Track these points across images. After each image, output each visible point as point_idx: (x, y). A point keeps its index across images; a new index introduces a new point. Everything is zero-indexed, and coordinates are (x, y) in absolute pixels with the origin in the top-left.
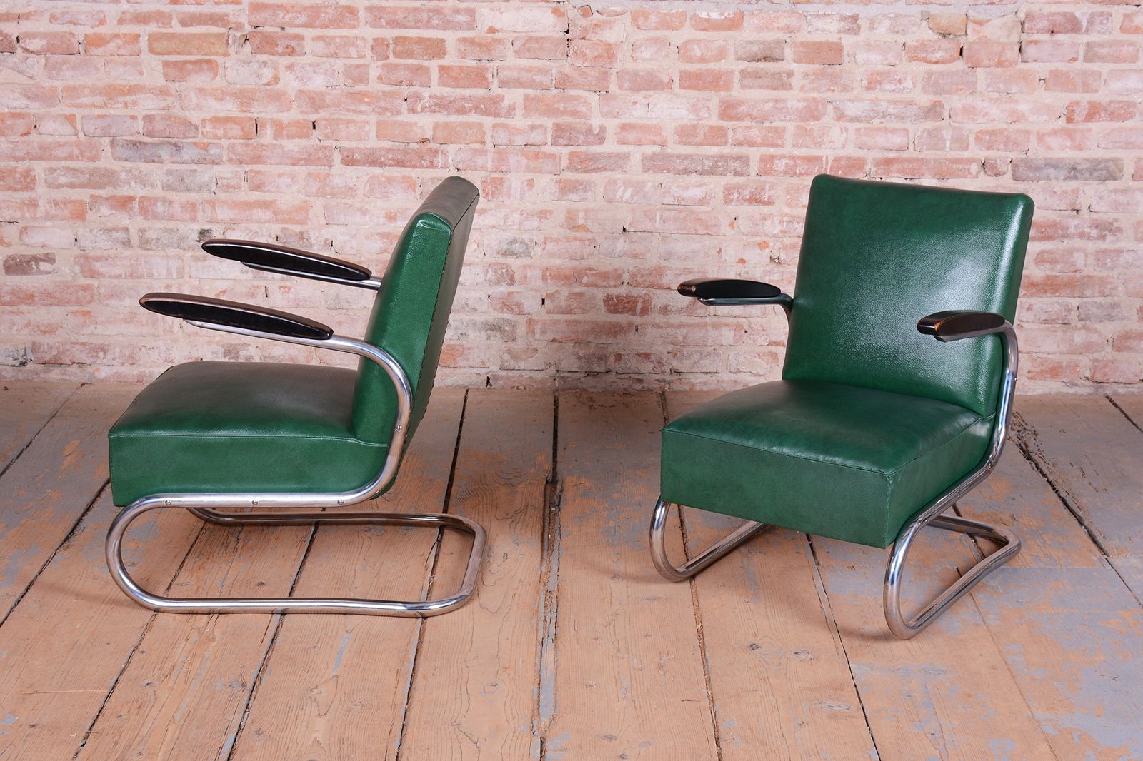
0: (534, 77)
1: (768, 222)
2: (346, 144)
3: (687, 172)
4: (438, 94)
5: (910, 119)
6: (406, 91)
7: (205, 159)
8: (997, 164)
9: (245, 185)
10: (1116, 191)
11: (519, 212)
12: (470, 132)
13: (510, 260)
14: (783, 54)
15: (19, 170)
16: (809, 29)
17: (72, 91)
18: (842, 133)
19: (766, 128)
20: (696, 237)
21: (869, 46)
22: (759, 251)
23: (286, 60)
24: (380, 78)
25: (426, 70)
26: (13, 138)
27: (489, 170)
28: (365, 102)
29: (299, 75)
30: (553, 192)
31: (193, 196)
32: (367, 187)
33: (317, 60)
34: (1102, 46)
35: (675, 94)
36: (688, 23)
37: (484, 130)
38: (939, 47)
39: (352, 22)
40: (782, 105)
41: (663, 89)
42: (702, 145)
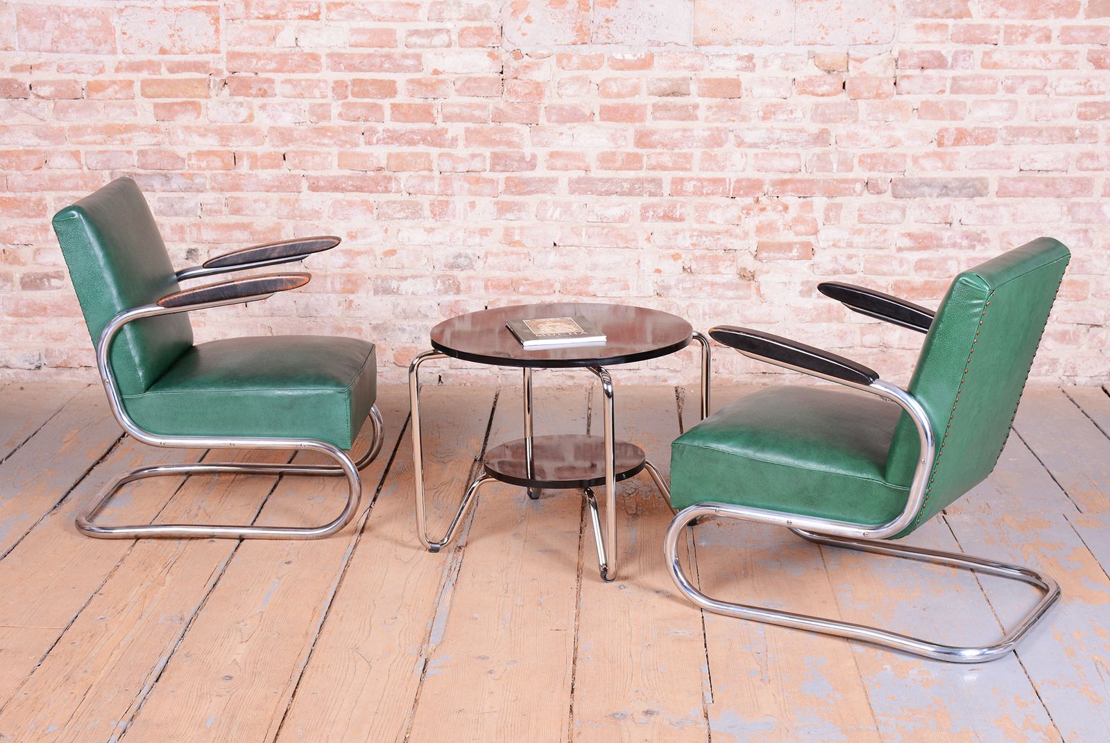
0: (474, 112)
1: (680, 237)
2: (312, 173)
3: (609, 193)
4: (391, 128)
5: (801, 145)
6: (363, 126)
7: (191, 188)
8: (878, 184)
9: (225, 210)
10: (982, 206)
11: (463, 231)
12: (418, 161)
13: (456, 272)
14: (689, 89)
15: (33, 199)
16: (711, 67)
17: (77, 130)
18: (742, 157)
19: (675, 154)
20: (617, 250)
21: (764, 81)
22: (672, 262)
23: (259, 101)
24: (340, 115)
25: (380, 108)
26: (27, 172)
27: (436, 194)
28: (328, 136)
29: (271, 114)
30: (492, 212)
31: (182, 220)
32: (331, 211)
33: (285, 100)
34: (965, 79)
35: (596, 126)
36: (606, 64)
37: (431, 159)
38: (825, 82)
39: (316, 67)
40: (688, 134)
41: (585, 121)
42: (621, 169)
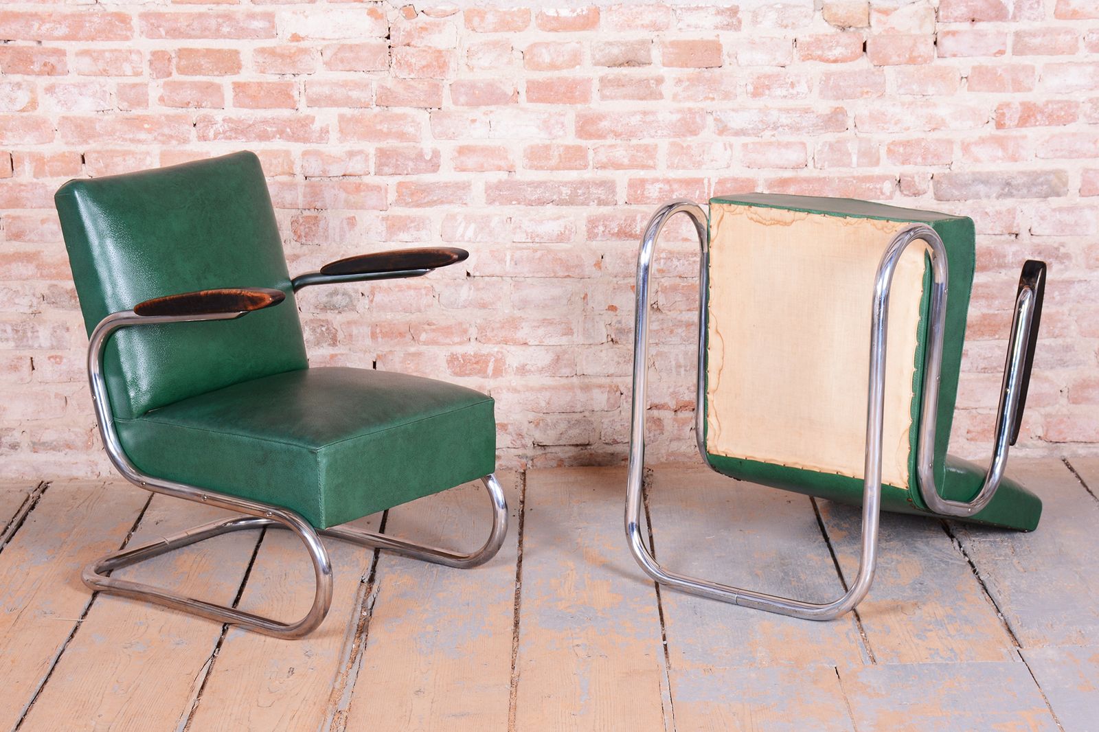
0: (350, 93)
3: (541, 202)
4: (234, 117)
5: (807, 130)
6: (194, 114)
8: (915, 182)
10: (1060, 210)
12: (274, 162)
13: (330, 316)
14: (650, 56)
16: (680, 25)
18: (726, 149)
19: (633, 146)
20: (556, 280)
21: (753, 43)
23: (44, 81)
24: (161, 99)
25: (217, 88)
27: (301, 206)
28: (145, 129)
29: (62, 98)
30: (379, 231)
33: (82, 79)
34: (1033, 35)
35: (522, 109)
36: (533, 23)
37: (293, 160)
38: (838, 42)
39: (124, 33)
40: (650, 118)
41: (507, 103)
42: (557, 168)
